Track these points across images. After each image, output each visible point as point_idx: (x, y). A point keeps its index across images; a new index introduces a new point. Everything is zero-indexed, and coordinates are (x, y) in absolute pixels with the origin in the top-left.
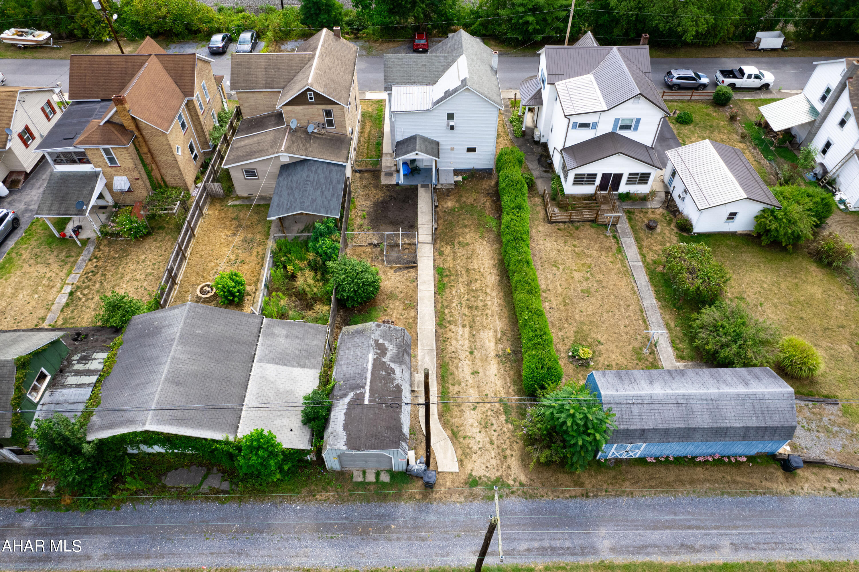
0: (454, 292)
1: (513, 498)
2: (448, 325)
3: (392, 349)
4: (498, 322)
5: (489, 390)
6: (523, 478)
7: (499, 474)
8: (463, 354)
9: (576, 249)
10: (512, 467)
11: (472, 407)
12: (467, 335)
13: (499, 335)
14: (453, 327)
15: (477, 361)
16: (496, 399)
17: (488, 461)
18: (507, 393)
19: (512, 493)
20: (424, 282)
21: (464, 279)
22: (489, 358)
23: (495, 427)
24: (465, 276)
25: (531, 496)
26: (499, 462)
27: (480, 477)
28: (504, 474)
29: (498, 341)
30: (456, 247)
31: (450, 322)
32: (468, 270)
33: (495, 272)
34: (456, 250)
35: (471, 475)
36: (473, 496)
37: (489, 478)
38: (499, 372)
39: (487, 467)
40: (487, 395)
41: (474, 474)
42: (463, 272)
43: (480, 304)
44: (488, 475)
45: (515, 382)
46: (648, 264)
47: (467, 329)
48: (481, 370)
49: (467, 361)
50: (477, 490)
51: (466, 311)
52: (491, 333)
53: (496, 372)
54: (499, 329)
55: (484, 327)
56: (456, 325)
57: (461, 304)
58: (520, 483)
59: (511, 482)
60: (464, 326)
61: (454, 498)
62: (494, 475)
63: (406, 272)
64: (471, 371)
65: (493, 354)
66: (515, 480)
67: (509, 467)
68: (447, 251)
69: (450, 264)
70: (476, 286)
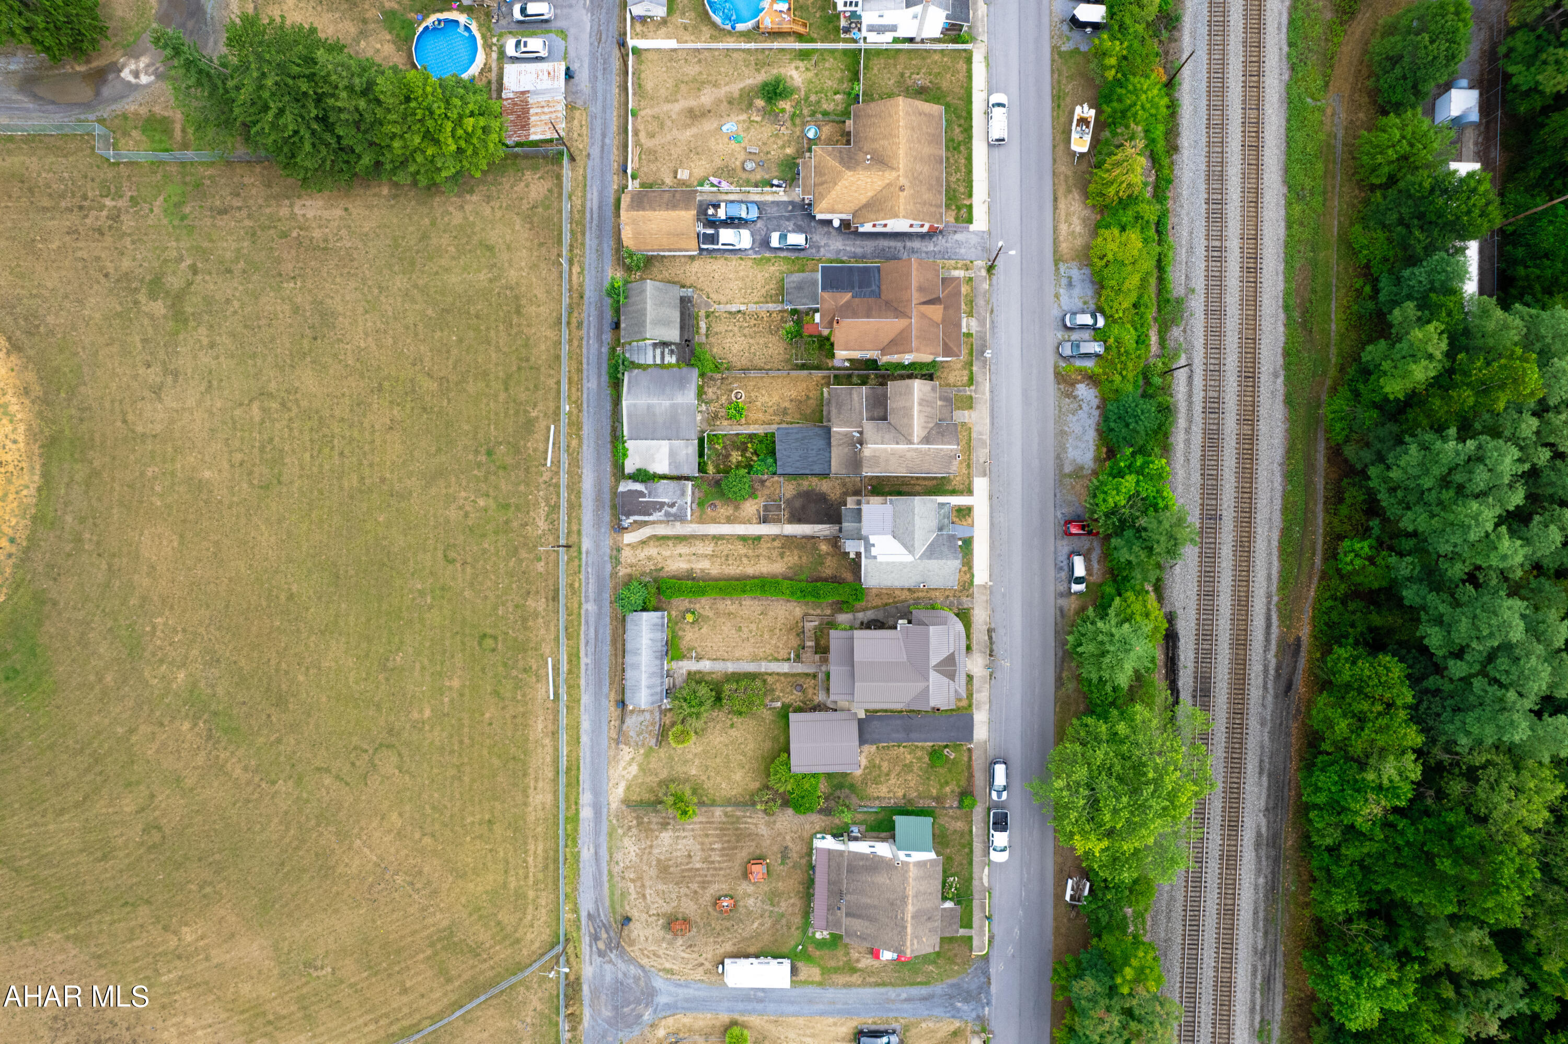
0: (740, 546)
1: (611, 568)
2: (714, 541)
3: (673, 510)
4: (716, 571)
6: (621, 574)
7: (623, 563)
8: (693, 550)
9: (779, 630)
11: (660, 553)
12: (707, 552)
13: (706, 571)
14: (713, 544)
15: (688, 557)
16: (664, 565)
17: (630, 558)
18: (668, 571)
20: (748, 528)
21: (750, 552)
22: (690, 564)
23: (648, 563)
24: (753, 554)
25: (611, 576)
26: (629, 563)
27: (621, 553)
29: (702, 570)
31: (716, 543)
32: (758, 556)
33: (757, 573)
34: (777, 549)
35: (622, 549)
36: (612, 549)
39: (626, 557)
40: (667, 561)
42: (756, 553)
43: (730, 562)
44: (622, 557)
45: (675, 575)
46: (763, 675)
47: (711, 553)
48: (682, 559)
49: (689, 552)
50: (615, 552)
51: (725, 553)
52: (708, 567)
53: (681, 567)
54: (711, 571)
55: (712, 563)
57: (731, 550)
58: (618, 572)
59: (618, 568)
60: (713, 551)
61: (611, 541)
62: (622, 560)
63: (757, 517)
64: (682, 553)
65: (693, 566)
67: (626, 568)
68: (776, 544)
69: (764, 545)
70: (745, 560)
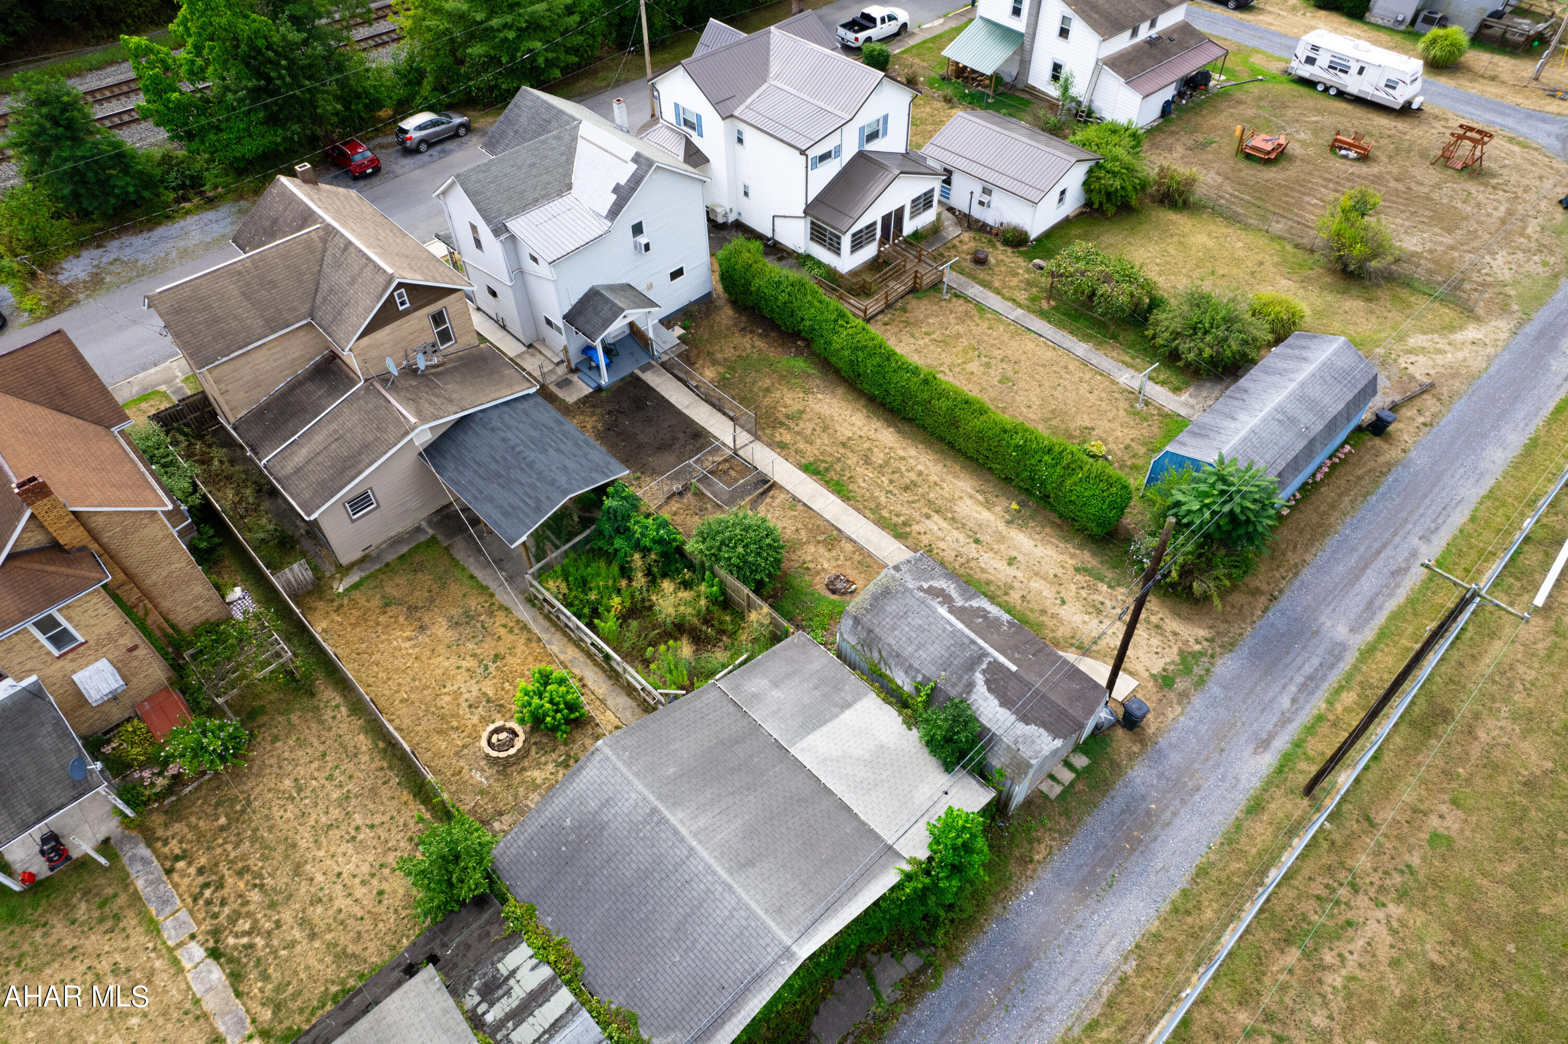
0: (862, 485)
1: (1219, 662)
2: (908, 529)
3: (946, 586)
4: (960, 484)
5: (1051, 569)
6: (1202, 633)
7: (1175, 649)
8: (972, 550)
9: (934, 336)
10: (1178, 630)
11: (1058, 602)
12: (944, 524)
13: (980, 498)
14: (916, 528)
15: (996, 547)
16: (1071, 571)
17: (1149, 646)
18: (1073, 556)
19: (1212, 656)
20: (813, 497)
21: (852, 460)
22: (1004, 533)
23: (1108, 604)
24: (850, 455)
25: (1232, 644)
26: (1160, 638)
27: (1164, 670)
28: (1180, 644)
29: (988, 506)
30: (792, 425)
31: (905, 524)
32: (844, 445)
33: (878, 424)
34: (797, 429)
35: (1152, 675)
36: (1184, 696)
37: (1173, 662)
38: (1034, 539)
39: (1157, 653)
40: (1055, 576)
41: (1154, 672)
42: (842, 451)
43: (913, 476)
44: (1168, 660)
45: (1064, 538)
46: (1028, 307)
47: (936, 517)
48: (1014, 554)
49: (986, 556)
50: (1181, 684)
51: (906, 496)
52: (969, 502)
53: (1032, 543)
54: (969, 490)
55: (952, 500)
56: (918, 523)
57: (888, 492)
58: (1207, 640)
59: (1198, 647)
60: (928, 517)
61: (1171, 716)
62: (1172, 654)
63: (768, 500)
64: (1005, 562)
65: (1001, 526)
66: (1198, 642)
67: (1175, 634)
68: (787, 437)
69: (811, 452)
70: (878, 457)
